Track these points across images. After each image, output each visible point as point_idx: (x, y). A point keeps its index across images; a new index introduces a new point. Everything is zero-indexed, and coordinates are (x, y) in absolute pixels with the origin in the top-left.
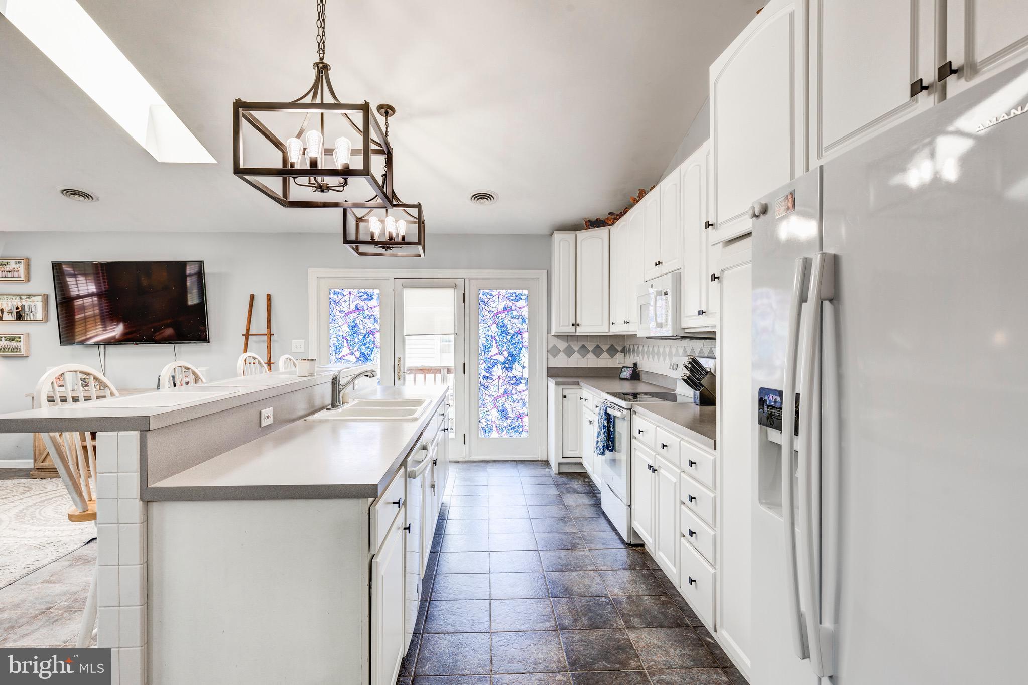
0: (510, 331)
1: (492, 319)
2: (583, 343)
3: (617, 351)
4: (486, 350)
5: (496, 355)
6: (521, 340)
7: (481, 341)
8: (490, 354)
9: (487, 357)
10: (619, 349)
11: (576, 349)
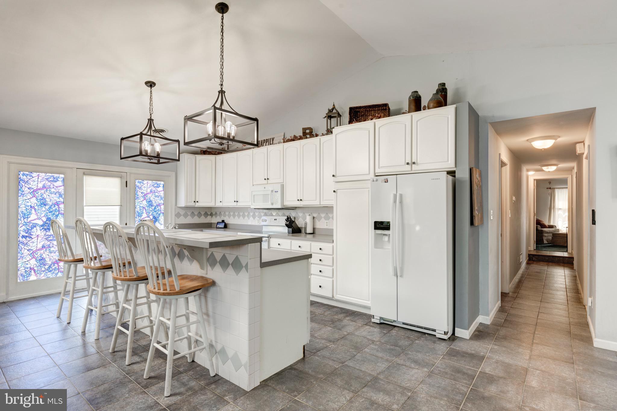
0: (154, 204)
1: (143, 197)
2: (193, 211)
3: (208, 215)
4: (140, 215)
5: (145, 218)
6: (160, 209)
7: (136, 210)
8: (142, 217)
9: (140, 219)
10: (209, 214)
11: (189, 214)
